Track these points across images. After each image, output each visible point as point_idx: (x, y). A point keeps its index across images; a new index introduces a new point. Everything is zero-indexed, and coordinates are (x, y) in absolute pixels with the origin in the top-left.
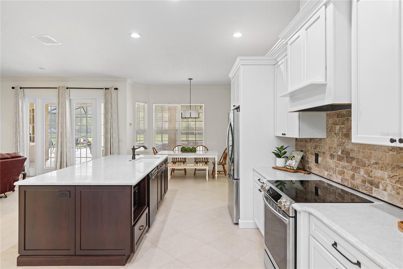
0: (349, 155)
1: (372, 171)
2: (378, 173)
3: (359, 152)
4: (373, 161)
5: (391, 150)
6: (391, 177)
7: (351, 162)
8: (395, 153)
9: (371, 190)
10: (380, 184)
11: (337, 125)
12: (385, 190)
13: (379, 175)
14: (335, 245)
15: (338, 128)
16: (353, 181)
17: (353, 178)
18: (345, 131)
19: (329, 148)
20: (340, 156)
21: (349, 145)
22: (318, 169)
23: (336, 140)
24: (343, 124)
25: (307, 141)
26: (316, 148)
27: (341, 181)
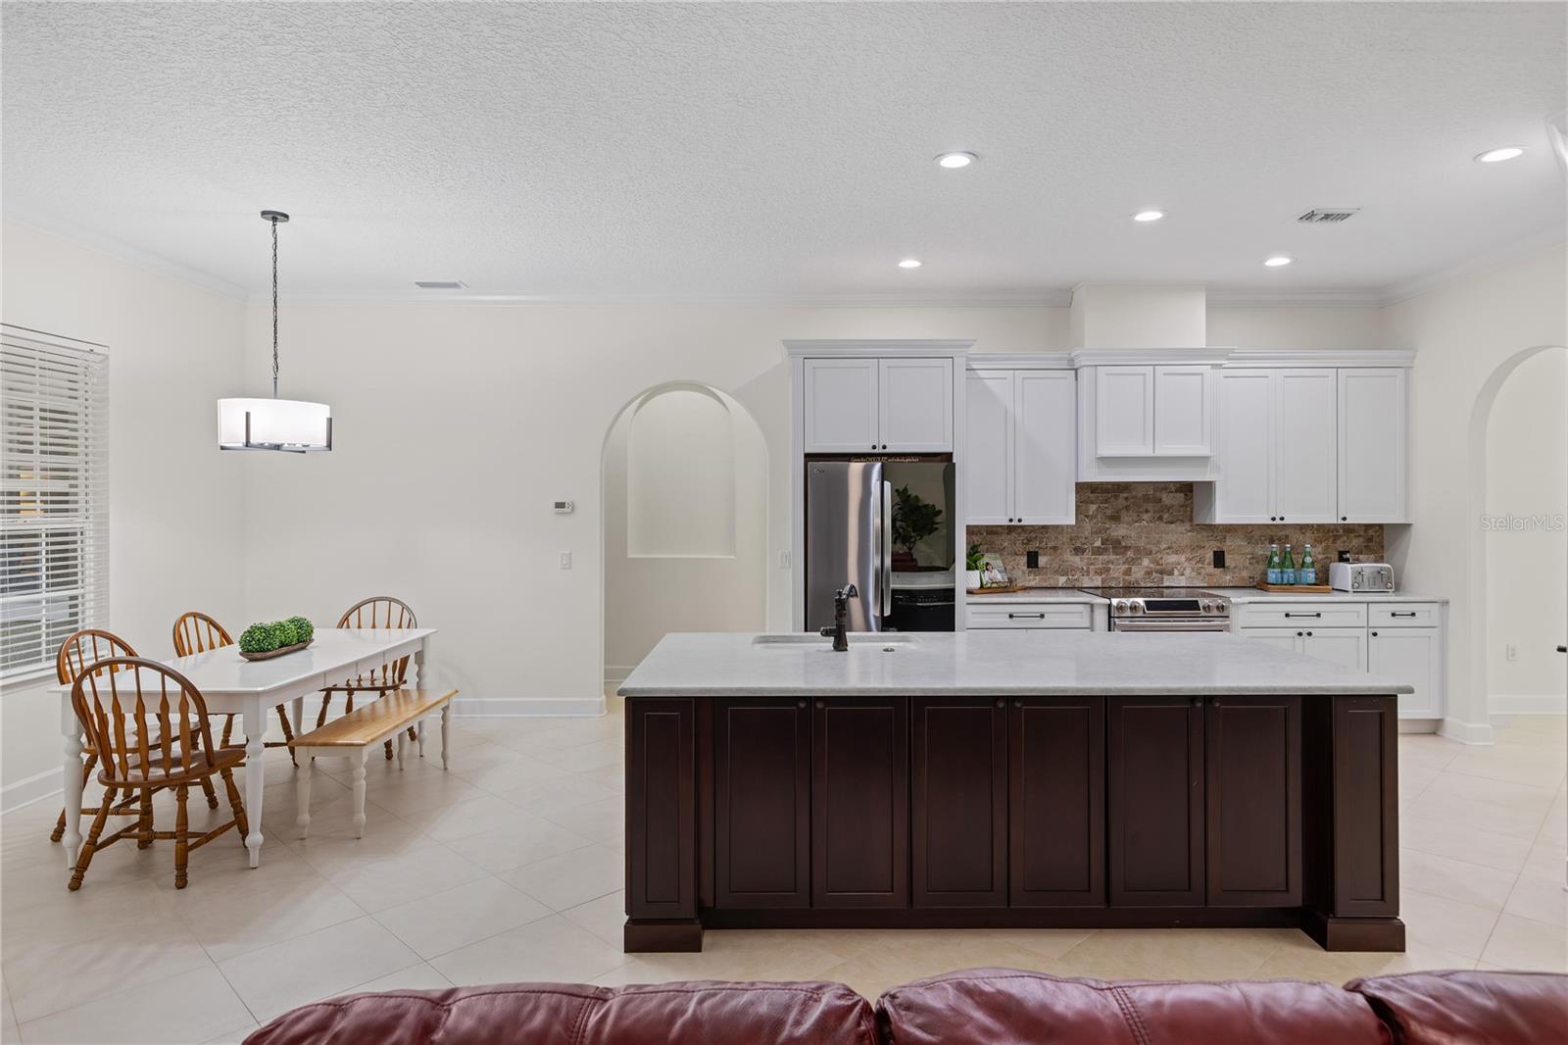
0: (1120, 543)
1: (1162, 558)
2: (1173, 558)
3: (1140, 538)
4: (1163, 546)
6: (1188, 559)
7: (1124, 553)
9: (1162, 579)
11: (1092, 503)
12: (1182, 575)
13: (1173, 560)
14: (1287, 615)
15: (1093, 508)
16: (1127, 577)
17: (1128, 572)
18: (1109, 512)
19: (1071, 539)
20: (1098, 547)
21: (1119, 531)
22: (1037, 578)
23: (1088, 526)
24: (1106, 502)
25: (996, 533)
26: (1029, 541)
27: (1103, 583)
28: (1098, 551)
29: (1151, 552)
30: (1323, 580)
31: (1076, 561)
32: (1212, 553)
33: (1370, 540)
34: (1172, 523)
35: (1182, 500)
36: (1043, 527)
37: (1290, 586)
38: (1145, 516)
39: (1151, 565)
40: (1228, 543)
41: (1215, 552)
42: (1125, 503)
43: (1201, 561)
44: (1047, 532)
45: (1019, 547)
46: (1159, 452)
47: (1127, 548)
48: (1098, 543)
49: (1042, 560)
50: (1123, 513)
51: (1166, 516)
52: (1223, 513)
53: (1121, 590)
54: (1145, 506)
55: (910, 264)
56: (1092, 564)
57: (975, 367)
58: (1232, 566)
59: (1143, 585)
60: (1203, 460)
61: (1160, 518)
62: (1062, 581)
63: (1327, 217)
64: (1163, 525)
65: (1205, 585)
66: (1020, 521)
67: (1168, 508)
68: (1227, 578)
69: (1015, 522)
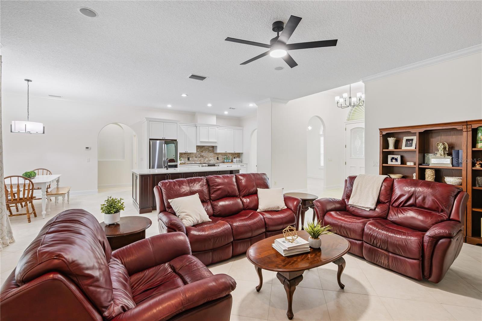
3: (206, 155)
6: (213, 159)
13: (211, 159)
14: (227, 166)
15: (198, 150)
17: (204, 161)
18: (201, 151)
21: (203, 154)
22: (189, 162)
23: (198, 153)
24: (201, 149)
25: (182, 154)
26: (188, 156)
27: (200, 163)
28: (199, 157)
29: (208, 157)
30: (232, 161)
31: (196, 159)
32: (217, 157)
33: (238, 155)
34: (211, 153)
35: (212, 149)
36: (191, 153)
37: (228, 162)
38: (207, 151)
39: (208, 159)
40: (219, 156)
42: (204, 149)
43: (215, 159)
45: (186, 157)
46: (209, 141)
47: (204, 157)
48: (199, 156)
49: (190, 159)
50: (203, 151)
52: (219, 151)
55: (169, 106)
56: (198, 159)
57: (180, 125)
58: (220, 159)
59: (206, 163)
60: (216, 142)
61: (209, 152)
62: (193, 162)
63: (232, 109)
65: (216, 163)
67: (210, 150)
68: (219, 161)
69: (186, 152)
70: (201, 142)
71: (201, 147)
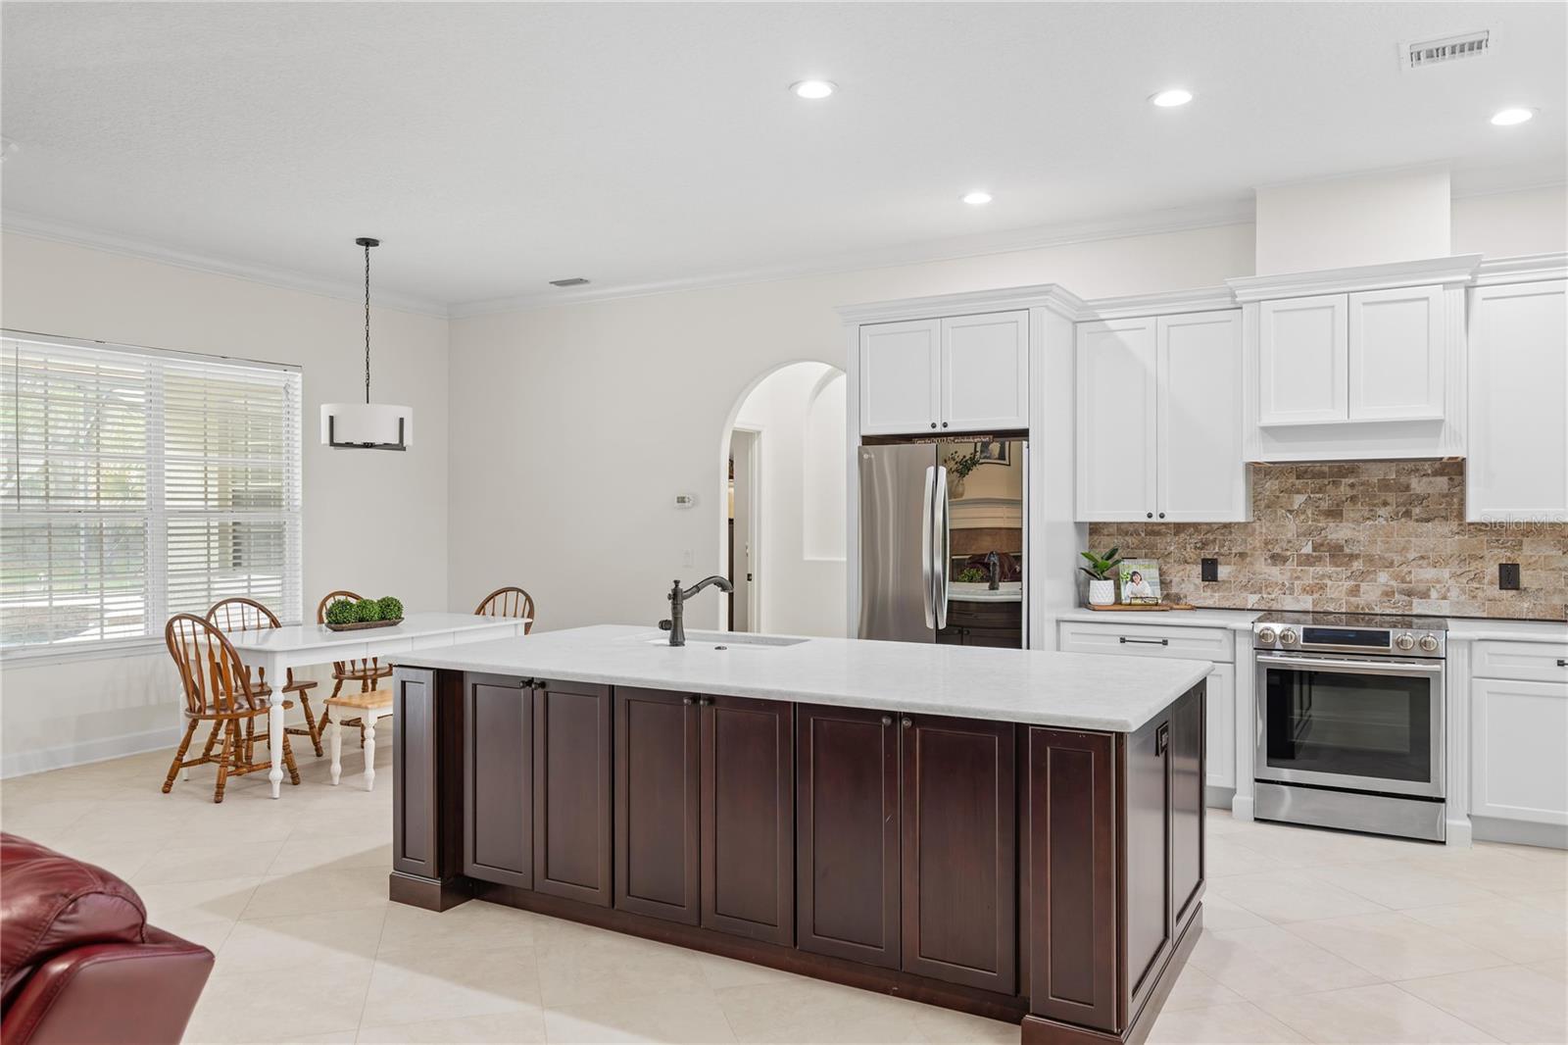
0: (1342, 550)
1: (1410, 572)
2: (1428, 573)
3: (1373, 542)
4: (1412, 555)
5: (1458, 533)
6: (1453, 575)
7: (1348, 564)
8: (1466, 537)
9: (1411, 604)
10: (1432, 589)
11: (1298, 494)
12: (1445, 598)
13: (1429, 576)
14: (1559, 664)
15: (1299, 500)
16: (1353, 599)
17: (1355, 591)
18: (1324, 505)
19: (1266, 544)
20: (1308, 555)
21: (1341, 532)
22: (1217, 594)
23: (1291, 527)
24: (1320, 490)
25: (1158, 533)
26: (1204, 544)
27: (1314, 606)
28: (1308, 561)
29: (1391, 564)
31: (1275, 573)
32: (1497, 567)
34: (1428, 520)
35: (1446, 487)
36: (1225, 527)
38: (1382, 511)
39: (1393, 583)
40: (1527, 550)
41: (1500, 565)
42: (1350, 493)
43: (1477, 577)
44: (1231, 533)
45: (1190, 553)
46: (1359, 415)
47: (1353, 557)
48: (1308, 549)
49: (1223, 572)
50: (1347, 507)
51: (1417, 511)
53: (1344, 617)
54: (1383, 496)
55: (978, 198)
56: (1298, 578)
57: (1102, 317)
58: (1535, 587)
59: (1378, 610)
60: (1433, 427)
61: (1407, 514)
62: (1252, 600)
64: (1412, 524)
65: (1485, 615)
66: (1162, 516)
67: (1422, 499)
68: (1524, 606)
69: (1155, 519)
70: (1272, 432)
71: (1321, 475)
